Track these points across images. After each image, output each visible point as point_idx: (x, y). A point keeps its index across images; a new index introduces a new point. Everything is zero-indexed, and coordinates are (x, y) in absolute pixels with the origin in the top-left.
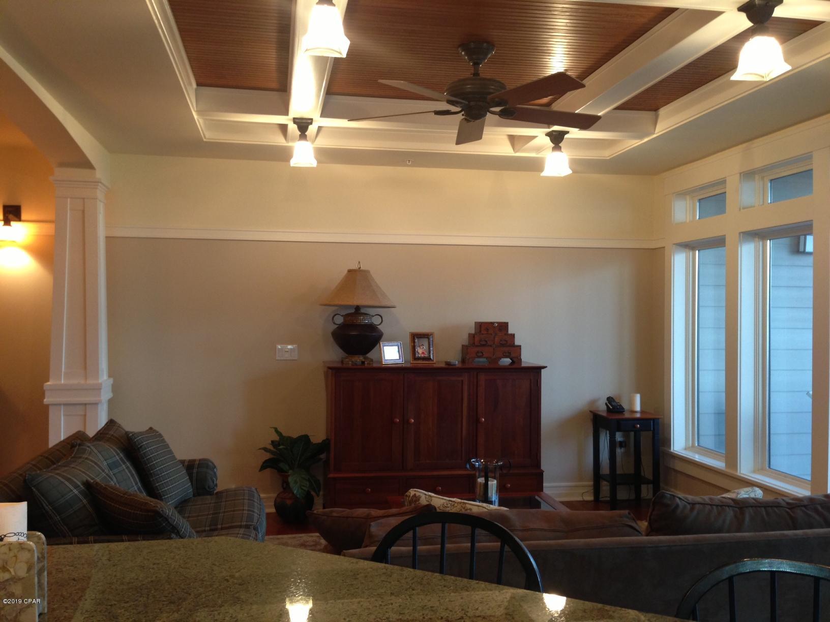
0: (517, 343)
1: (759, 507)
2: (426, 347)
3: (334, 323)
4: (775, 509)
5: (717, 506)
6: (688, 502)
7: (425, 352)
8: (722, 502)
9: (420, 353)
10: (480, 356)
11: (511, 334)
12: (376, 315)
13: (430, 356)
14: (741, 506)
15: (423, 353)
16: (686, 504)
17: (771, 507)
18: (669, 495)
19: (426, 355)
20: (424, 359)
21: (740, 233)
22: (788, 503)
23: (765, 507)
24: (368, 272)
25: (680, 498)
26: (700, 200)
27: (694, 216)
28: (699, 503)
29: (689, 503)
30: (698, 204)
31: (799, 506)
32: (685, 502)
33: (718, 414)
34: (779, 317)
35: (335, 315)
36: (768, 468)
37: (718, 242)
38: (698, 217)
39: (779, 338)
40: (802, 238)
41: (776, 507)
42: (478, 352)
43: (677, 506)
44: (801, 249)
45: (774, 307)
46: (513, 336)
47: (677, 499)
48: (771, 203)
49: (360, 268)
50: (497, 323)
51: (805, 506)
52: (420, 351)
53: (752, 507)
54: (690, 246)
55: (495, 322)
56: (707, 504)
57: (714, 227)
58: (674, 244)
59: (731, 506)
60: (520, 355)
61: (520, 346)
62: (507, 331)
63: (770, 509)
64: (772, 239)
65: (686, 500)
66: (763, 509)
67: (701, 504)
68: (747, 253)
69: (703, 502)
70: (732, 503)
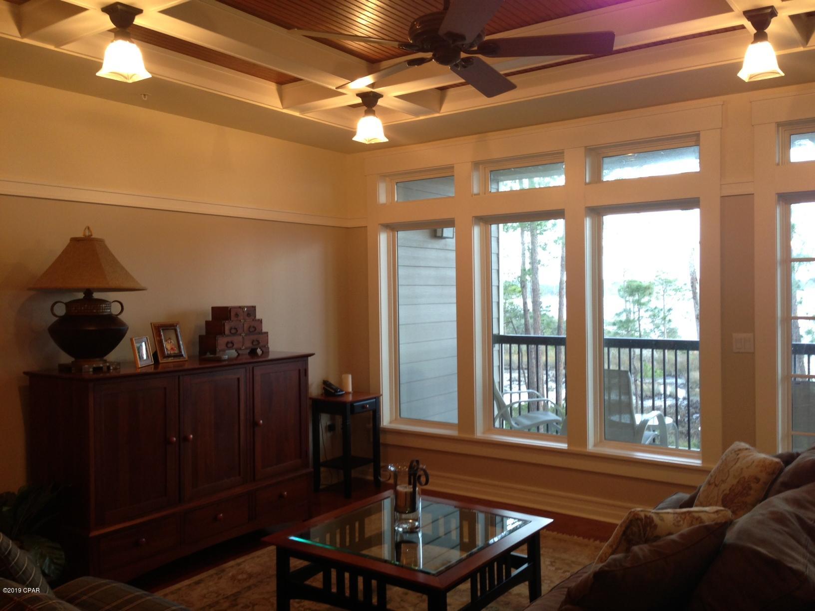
0: (264, 330)
2: (174, 341)
3: (55, 315)
7: (173, 347)
9: (169, 348)
10: (230, 347)
11: (259, 320)
12: (114, 301)
13: (180, 352)
15: (172, 349)
19: (177, 352)
20: (175, 356)
21: (473, 217)
24: (101, 241)
26: (397, 184)
27: (393, 198)
30: (396, 187)
35: (56, 303)
38: (396, 200)
42: (228, 343)
46: (260, 321)
49: (91, 235)
50: (247, 307)
52: (168, 346)
55: (245, 307)
58: (380, 224)
60: (268, 343)
61: (267, 333)
62: (255, 317)
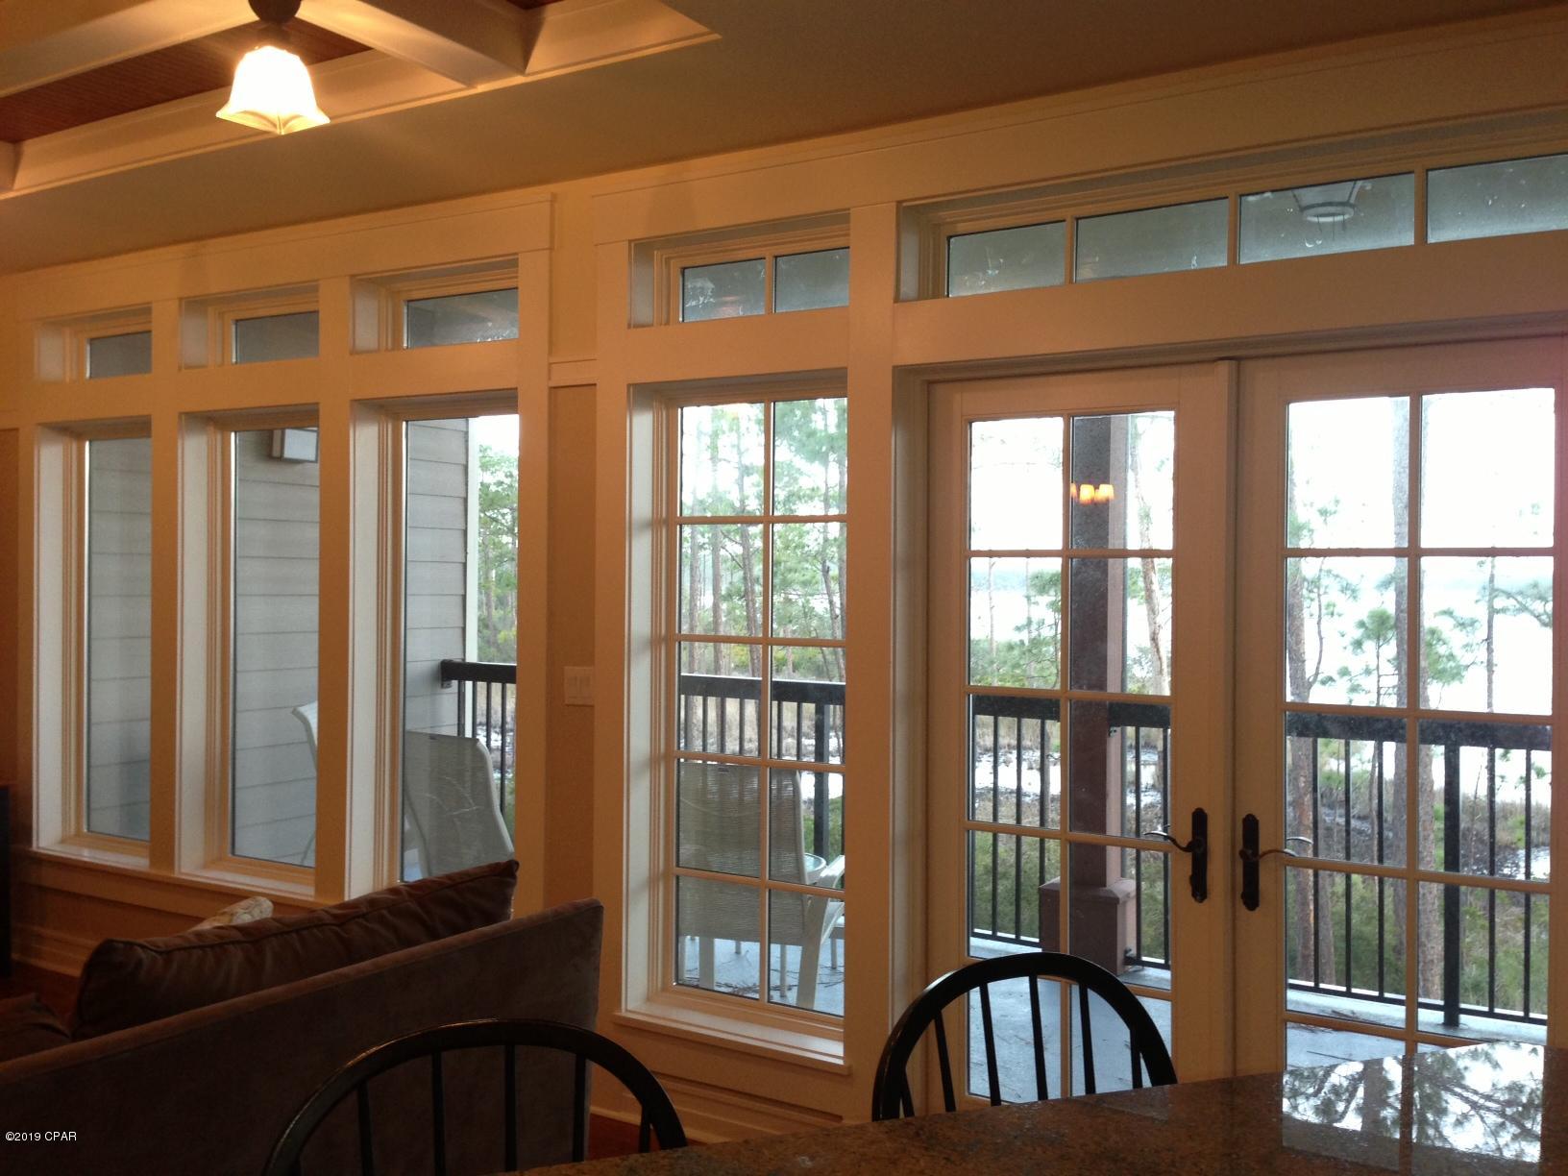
1: (288, 933)
4: (315, 930)
5: (212, 947)
6: (159, 950)
8: (221, 937)
14: (254, 935)
16: (154, 954)
17: (307, 928)
18: (121, 945)
21: (181, 414)
22: (335, 916)
23: (297, 931)
25: (143, 947)
26: (92, 341)
27: (81, 371)
28: (179, 949)
29: (161, 953)
30: (88, 348)
31: (354, 918)
32: (155, 951)
33: (129, 763)
34: (249, 573)
36: (230, 855)
37: (138, 427)
38: (88, 375)
39: (252, 614)
40: (277, 434)
41: (316, 926)
43: (140, 962)
44: (276, 453)
45: (244, 557)
47: (139, 950)
48: (236, 363)
51: (363, 916)
53: (275, 935)
54: (73, 431)
56: (194, 948)
57: (124, 396)
58: (39, 424)
59: (239, 942)
63: (305, 932)
64: (239, 431)
65: (153, 948)
66: (294, 935)
67: (184, 949)
68: (193, 451)
69: (187, 945)
70: (239, 936)
